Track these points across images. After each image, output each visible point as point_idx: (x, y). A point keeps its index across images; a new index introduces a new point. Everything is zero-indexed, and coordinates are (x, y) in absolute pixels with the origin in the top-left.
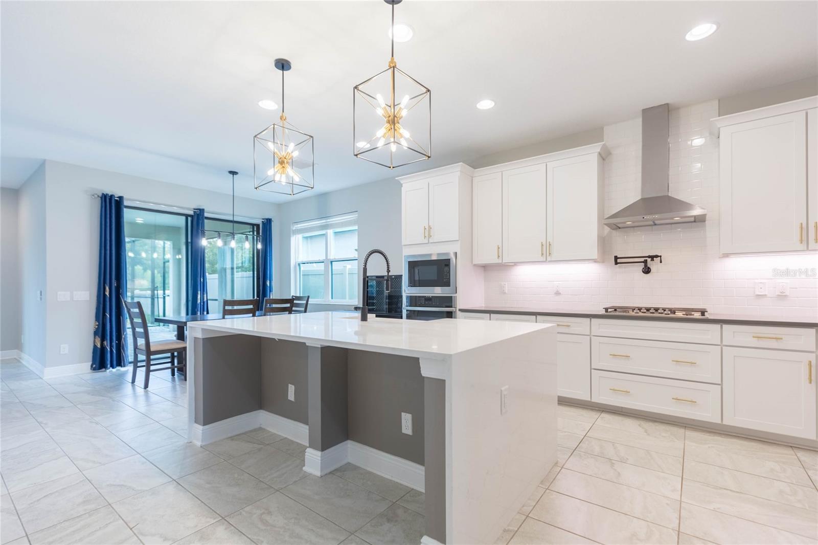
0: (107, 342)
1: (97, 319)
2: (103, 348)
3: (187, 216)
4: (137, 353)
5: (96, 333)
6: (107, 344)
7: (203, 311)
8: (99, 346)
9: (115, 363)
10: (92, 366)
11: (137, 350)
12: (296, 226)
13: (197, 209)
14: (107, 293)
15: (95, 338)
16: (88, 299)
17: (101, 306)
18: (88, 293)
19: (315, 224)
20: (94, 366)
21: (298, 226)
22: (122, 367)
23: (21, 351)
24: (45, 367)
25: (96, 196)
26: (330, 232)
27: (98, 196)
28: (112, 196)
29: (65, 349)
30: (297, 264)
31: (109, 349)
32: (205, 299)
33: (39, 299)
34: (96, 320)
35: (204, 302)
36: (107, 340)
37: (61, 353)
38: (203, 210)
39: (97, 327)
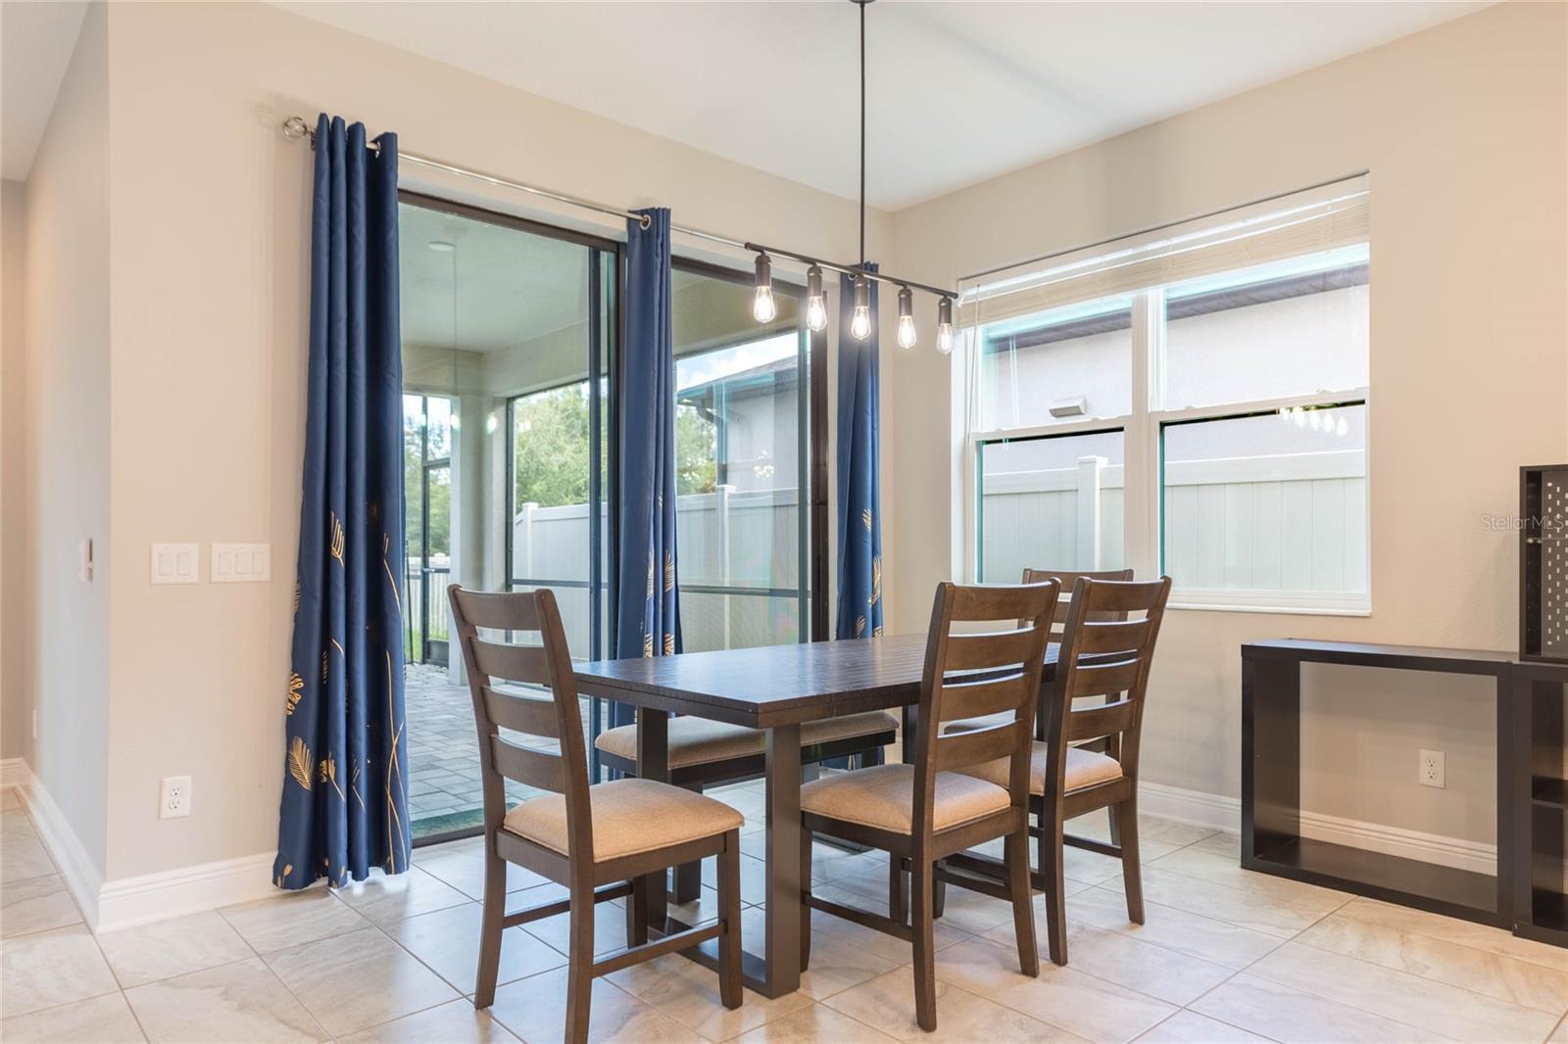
0: (336, 765)
1: (298, 664)
2: (321, 790)
3: (596, 244)
4: (502, 853)
5: (293, 728)
6: (334, 770)
7: (665, 631)
8: (306, 781)
9: (363, 853)
10: (278, 869)
11: (501, 836)
12: (972, 292)
13: (642, 212)
14: (338, 553)
15: (289, 746)
16: (266, 577)
17: (317, 607)
18: (266, 547)
19: (1083, 269)
20: (288, 869)
21: (982, 289)
22: (388, 871)
23: (32, 764)
24: (105, 881)
25: (298, 127)
26: (1156, 298)
27: (306, 131)
28: (356, 130)
29: (180, 794)
30: (972, 444)
31: (343, 798)
32: (671, 586)
33: (83, 575)
34: (294, 670)
35: (665, 595)
36: (335, 757)
37: (166, 812)
38: (666, 212)
39: (297, 698)
